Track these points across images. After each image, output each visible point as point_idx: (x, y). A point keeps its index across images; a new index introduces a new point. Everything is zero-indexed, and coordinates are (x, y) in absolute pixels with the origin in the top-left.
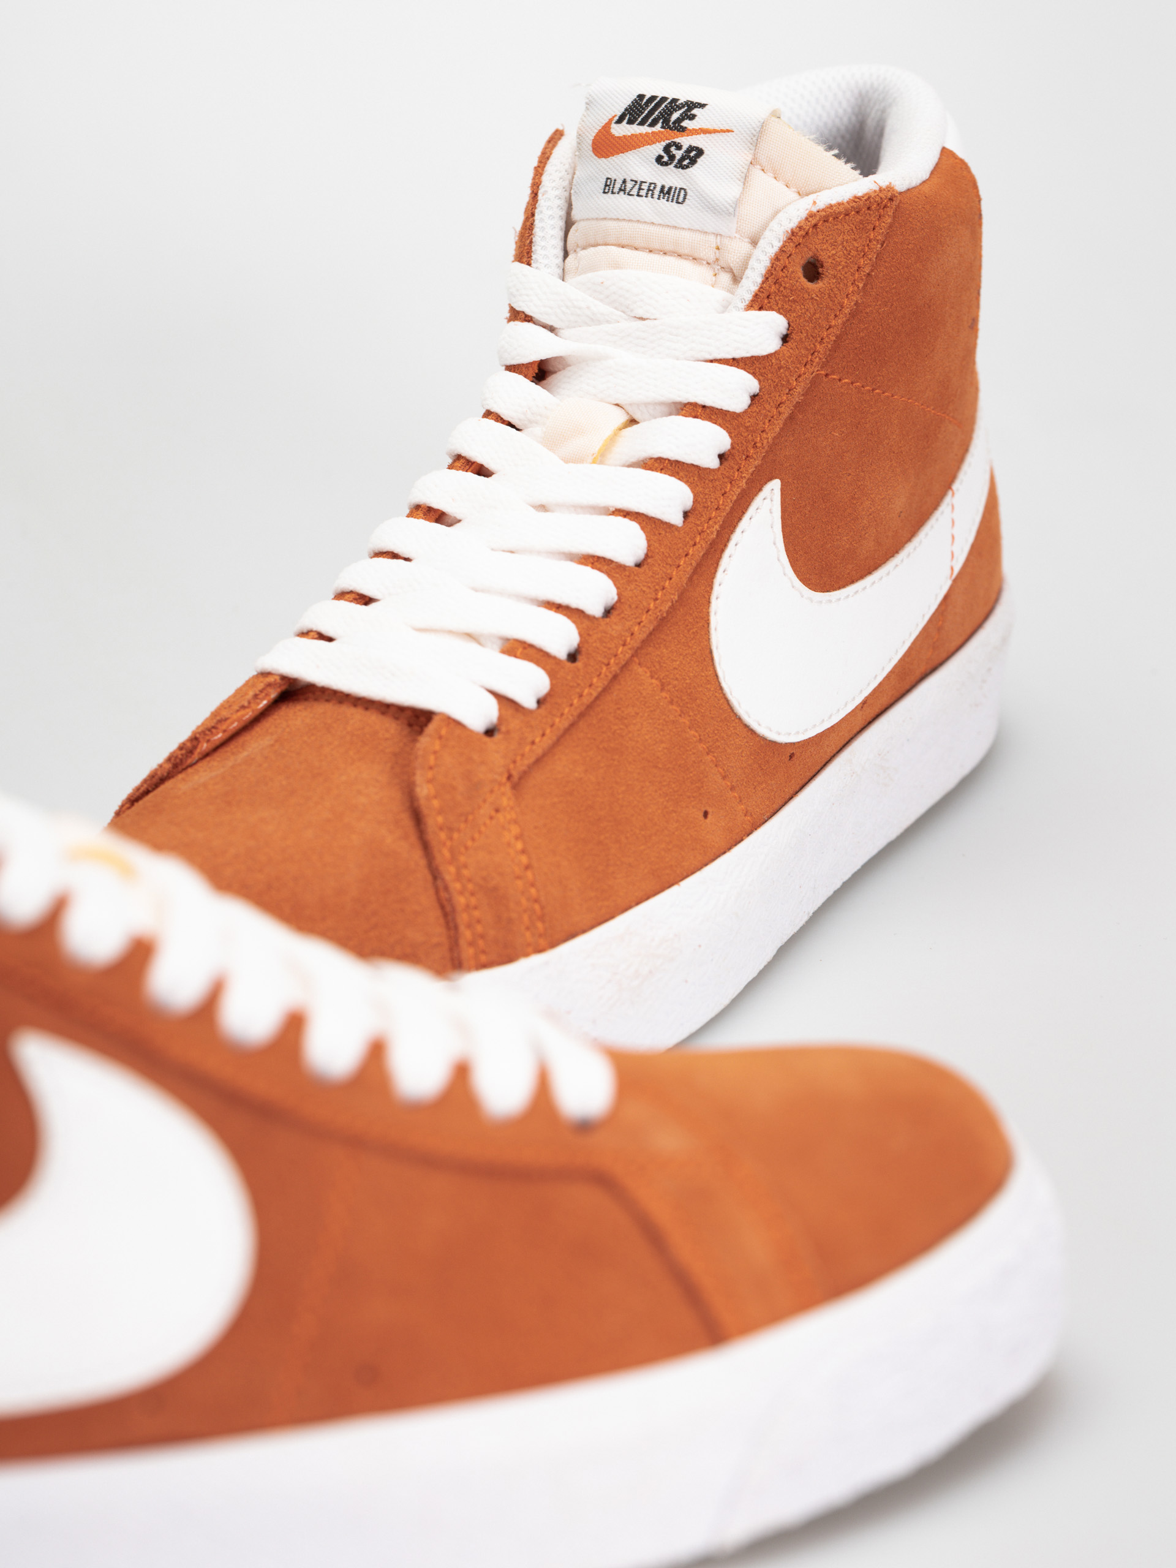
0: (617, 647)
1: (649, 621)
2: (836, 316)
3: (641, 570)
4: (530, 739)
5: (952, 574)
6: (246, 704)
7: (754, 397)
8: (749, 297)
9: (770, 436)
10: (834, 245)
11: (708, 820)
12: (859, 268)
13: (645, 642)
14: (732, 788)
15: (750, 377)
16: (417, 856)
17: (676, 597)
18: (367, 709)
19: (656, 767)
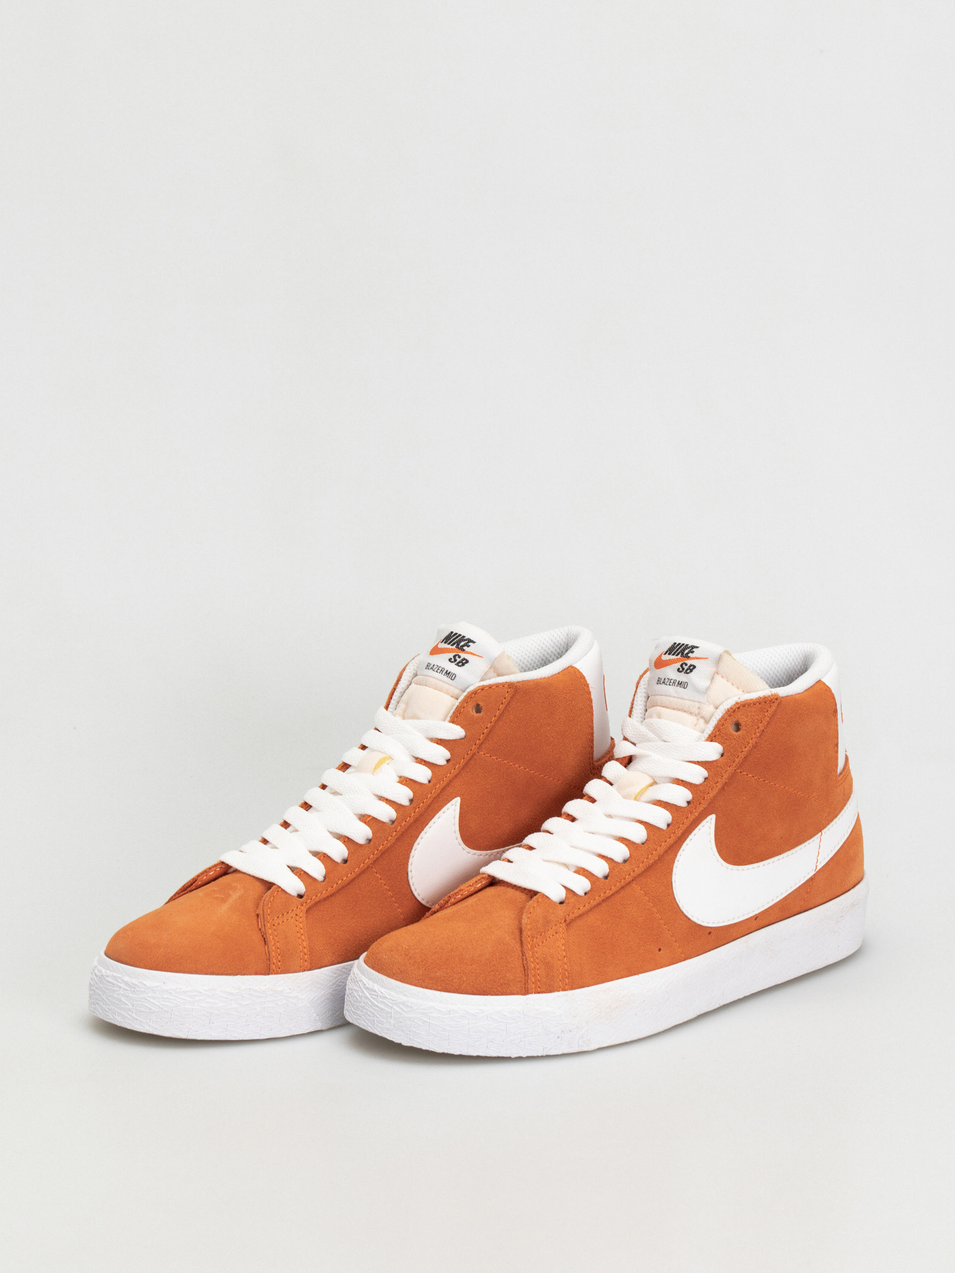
0: (626, 876)
1: (642, 866)
2: (745, 747)
3: (643, 846)
4: (577, 907)
5: (816, 869)
6: (471, 884)
7: (706, 779)
8: (707, 736)
9: (711, 795)
10: (747, 717)
11: (660, 952)
12: (759, 727)
13: (639, 875)
14: (676, 941)
15: (704, 770)
16: (518, 946)
17: (657, 858)
18: (516, 890)
19: (637, 926)
